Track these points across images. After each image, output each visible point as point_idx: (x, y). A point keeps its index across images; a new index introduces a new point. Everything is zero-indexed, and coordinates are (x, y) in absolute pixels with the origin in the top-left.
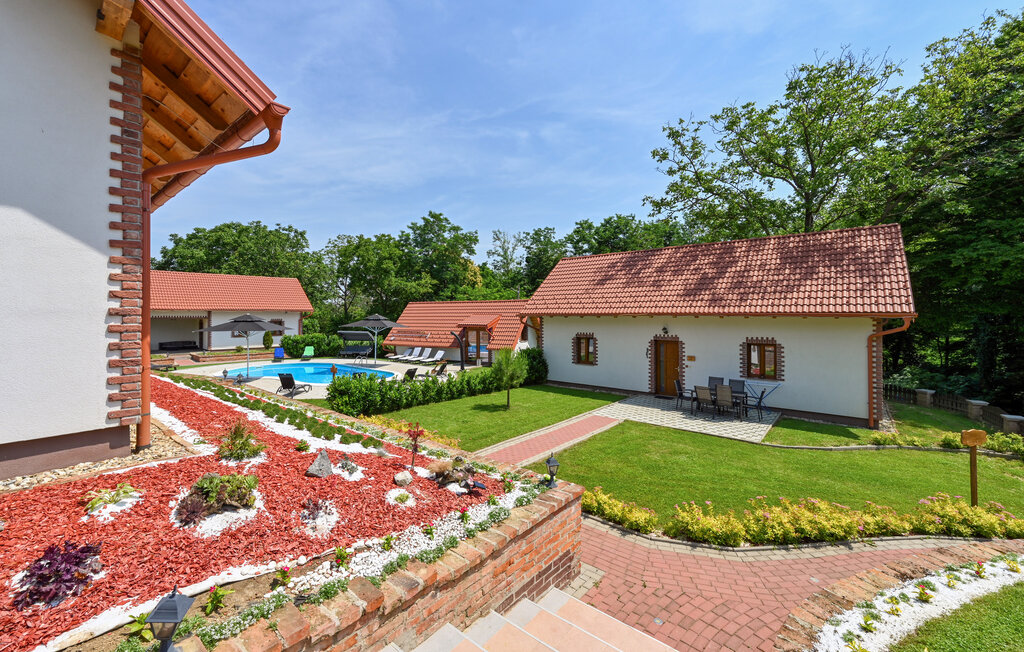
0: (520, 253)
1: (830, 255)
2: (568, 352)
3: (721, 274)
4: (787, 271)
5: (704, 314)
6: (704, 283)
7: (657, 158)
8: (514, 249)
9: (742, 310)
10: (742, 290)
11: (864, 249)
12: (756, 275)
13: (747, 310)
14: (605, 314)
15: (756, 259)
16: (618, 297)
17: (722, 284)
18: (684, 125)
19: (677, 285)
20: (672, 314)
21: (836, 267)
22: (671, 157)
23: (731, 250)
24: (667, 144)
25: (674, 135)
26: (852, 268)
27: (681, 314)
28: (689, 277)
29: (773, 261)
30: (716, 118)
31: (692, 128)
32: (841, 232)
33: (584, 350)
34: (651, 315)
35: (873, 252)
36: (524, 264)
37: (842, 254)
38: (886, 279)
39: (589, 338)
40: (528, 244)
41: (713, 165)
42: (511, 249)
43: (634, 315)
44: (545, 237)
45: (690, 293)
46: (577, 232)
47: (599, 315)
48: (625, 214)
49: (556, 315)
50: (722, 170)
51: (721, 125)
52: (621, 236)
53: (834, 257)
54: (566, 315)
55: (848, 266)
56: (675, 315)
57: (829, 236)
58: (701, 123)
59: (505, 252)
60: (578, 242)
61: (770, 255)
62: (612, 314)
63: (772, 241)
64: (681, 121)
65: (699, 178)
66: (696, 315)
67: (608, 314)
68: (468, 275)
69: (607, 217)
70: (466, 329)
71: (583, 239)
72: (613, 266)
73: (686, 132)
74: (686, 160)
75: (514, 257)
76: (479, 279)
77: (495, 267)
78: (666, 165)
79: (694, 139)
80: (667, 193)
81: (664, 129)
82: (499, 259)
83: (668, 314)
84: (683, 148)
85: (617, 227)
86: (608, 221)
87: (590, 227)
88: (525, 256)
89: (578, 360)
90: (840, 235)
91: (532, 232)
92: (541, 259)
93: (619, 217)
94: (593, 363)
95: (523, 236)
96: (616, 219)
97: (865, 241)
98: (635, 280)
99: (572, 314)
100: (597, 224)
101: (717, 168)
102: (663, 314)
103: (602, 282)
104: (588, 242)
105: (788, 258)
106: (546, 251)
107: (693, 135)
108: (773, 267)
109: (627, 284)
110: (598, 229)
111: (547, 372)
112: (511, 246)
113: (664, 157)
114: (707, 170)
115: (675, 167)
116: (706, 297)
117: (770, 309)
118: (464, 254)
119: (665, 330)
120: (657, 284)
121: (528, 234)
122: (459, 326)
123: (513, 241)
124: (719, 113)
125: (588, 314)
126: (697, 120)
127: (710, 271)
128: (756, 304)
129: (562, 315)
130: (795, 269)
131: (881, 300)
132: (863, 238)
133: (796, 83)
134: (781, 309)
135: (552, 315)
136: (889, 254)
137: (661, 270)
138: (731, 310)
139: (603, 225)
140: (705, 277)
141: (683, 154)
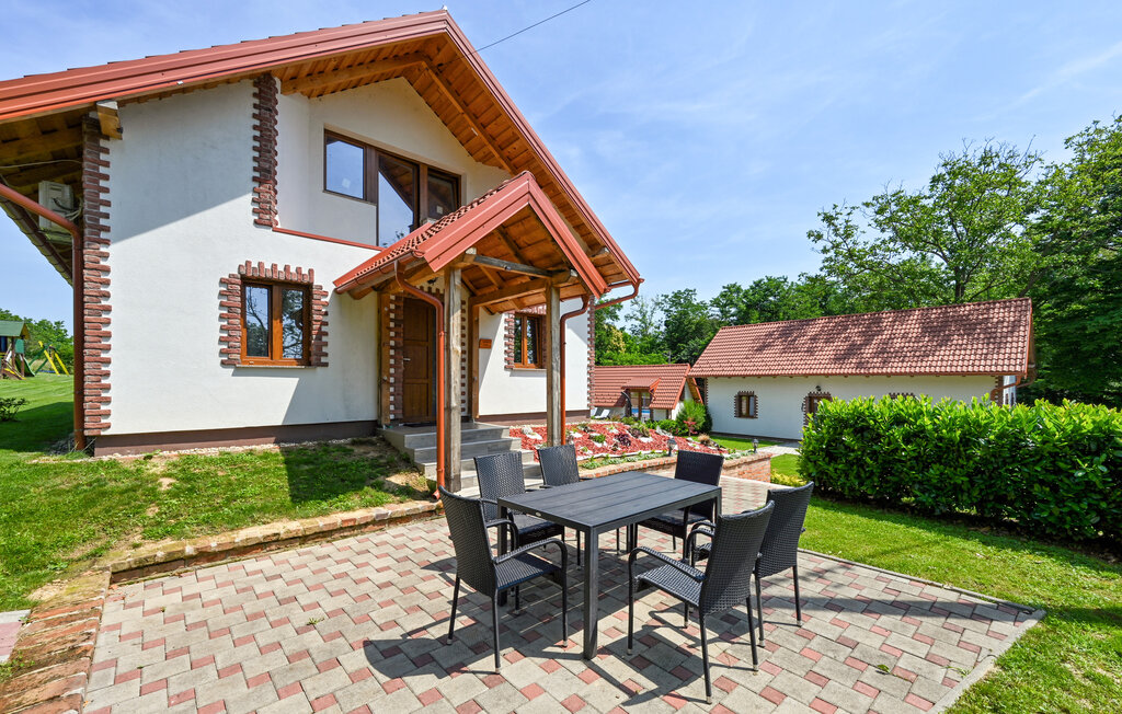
0: (659, 317)
1: (965, 325)
2: (731, 408)
3: (867, 343)
4: (926, 339)
5: (852, 374)
6: (853, 350)
7: (812, 238)
8: (652, 312)
9: (884, 370)
10: (885, 355)
11: (995, 320)
12: (898, 343)
13: (889, 370)
14: (765, 375)
15: (900, 329)
16: (774, 361)
17: (868, 351)
18: (838, 210)
19: (829, 351)
20: (824, 374)
21: (968, 335)
22: (825, 237)
23: (878, 321)
24: (822, 227)
25: (828, 219)
26: (982, 336)
27: (832, 374)
28: (840, 345)
29: (916, 330)
30: (867, 205)
31: (846, 212)
32: (979, 305)
33: (745, 405)
34: (806, 375)
35: (1003, 322)
36: (663, 328)
37: (976, 324)
38: (1008, 345)
39: (750, 396)
40: (667, 306)
41: (865, 243)
42: (649, 313)
43: (791, 376)
44: (685, 299)
45: (840, 358)
46: (723, 295)
47: (759, 376)
48: (775, 275)
49: (721, 376)
50: (873, 248)
51: (870, 211)
52: (771, 298)
53: (968, 327)
54: (730, 376)
55: (979, 334)
56: (827, 375)
57: (967, 308)
58: (853, 208)
59: (644, 316)
60: (725, 306)
61: (912, 325)
62: (771, 375)
63: (917, 312)
64: (835, 206)
65: (851, 255)
66: (846, 375)
67: (768, 375)
68: (613, 341)
69: (756, 280)
70: (628, 390)
71: (731, 303)
72: (770, 335)
73: (839, 216)
74: (839, 240)
75: (653, 321)
76: (622, 344)
77: (633, 331)
78: (821, 244)
79: (847, 222)
80: (821, 270)
81: (819, 214)
82: (637, 323)
83: (821, 374)
84: (836, 230)
85: (767, 290)
86: (758, 284)
87: (738, 290)
88: (664, 320)
89: (739, 414)
90: (977, 307)
91: (671, 295)
92: (681, 323)
93: (769, 280)
94: (753, 417)
95: (661, 298)
96: (766, 281)
97: (997, 313)
98: (790, 348)
99: (735, 376)
100: (745, 286)
101: (868, 246)
102: (817, 374)
103: (760, 350)
104: (736, 306)
105: (928, 329)
106: (686, 314)
107: (847, 218)
108: (915, 335)
109: (784, 351)
110: (747, 292)
111: (711, 424)
112: (649, 309)
113: (819, 237)
114: (859, 247)
115: (829, 245)
116: (854, 361)
117: (908, 370)
118: (608, 321)
119: (818, 388)
120: (810, 351)
121: (666, 296)
122: (623, 388)
123: (651, 304)
124: (870, 200)
125: (750, 375)
126: (849, 205)
127: (858, 340)
128: (896, 366)
129: (727, 376)
130: (934, 336)
131: (1000, 362)
132: (996, 310)
133: (939, 176)
134: (917, 370)
135: (716, 377)
136: (1015, 325)
137: (814, 339)
138: (876, 371)
139: (752, 288)
140: (853, 345)
141: (836, 235)
